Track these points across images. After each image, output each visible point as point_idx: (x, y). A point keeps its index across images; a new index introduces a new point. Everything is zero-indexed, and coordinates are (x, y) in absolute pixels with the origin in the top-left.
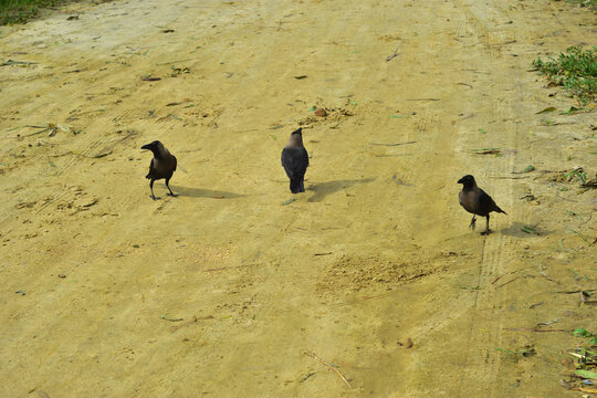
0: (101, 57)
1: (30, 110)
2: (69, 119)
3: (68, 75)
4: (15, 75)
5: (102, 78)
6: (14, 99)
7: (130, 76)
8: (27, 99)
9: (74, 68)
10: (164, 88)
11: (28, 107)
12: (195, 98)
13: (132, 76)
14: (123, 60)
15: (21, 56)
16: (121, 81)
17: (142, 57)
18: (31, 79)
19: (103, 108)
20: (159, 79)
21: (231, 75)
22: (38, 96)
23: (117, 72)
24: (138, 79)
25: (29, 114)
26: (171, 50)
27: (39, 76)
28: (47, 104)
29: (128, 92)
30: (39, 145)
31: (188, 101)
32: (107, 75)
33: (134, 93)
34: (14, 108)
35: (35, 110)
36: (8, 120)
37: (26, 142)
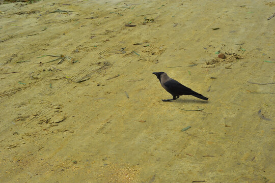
0: (109, 9)
1: (56, 43)
2: (74, 52)
3: (86, 20)
4: (58, 19)
5: (104, 23)
6: (50, 35)
7: (120, 23)
8: (57, 36)
9: (91, 16)
10: (136, 32)
11: (56, 41)
12: (152, 40)
13: (121, 23)
14: (120, 12)
15: (67, 6)
16: (114, 26)
17: (130, 10)
18: (65, 22)
19: (96, 44)
20: (135, 26)
21: (176, 25)
22: (64, 34)
23: (114, 19)
24: (124, 25)
25: (55, 46)
26: (148, 6)
27: (70, 20)
28: (67, 40)
29: (115, 34)
30: (50, 70)
31: (147, 42)
32: (108, 21)
33: (118, 35)
34: (47, 42)
35: (59, 44)
36: (40, 50)
37: (43, 68)
